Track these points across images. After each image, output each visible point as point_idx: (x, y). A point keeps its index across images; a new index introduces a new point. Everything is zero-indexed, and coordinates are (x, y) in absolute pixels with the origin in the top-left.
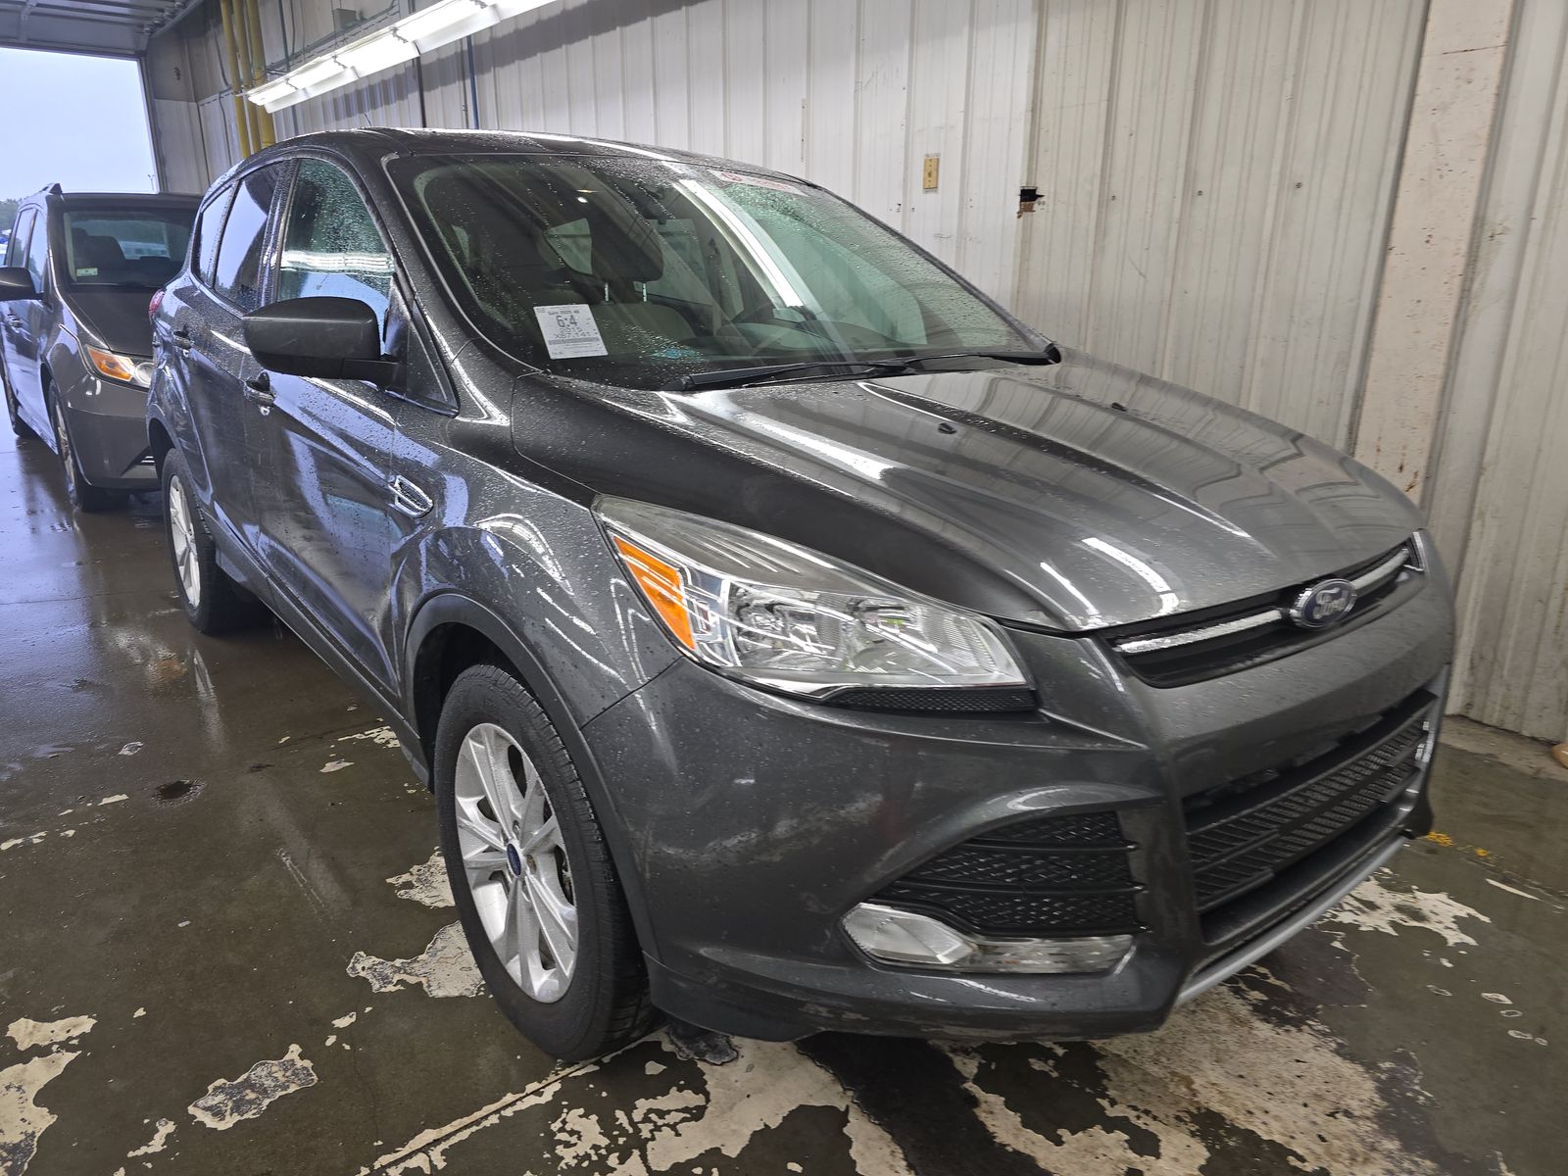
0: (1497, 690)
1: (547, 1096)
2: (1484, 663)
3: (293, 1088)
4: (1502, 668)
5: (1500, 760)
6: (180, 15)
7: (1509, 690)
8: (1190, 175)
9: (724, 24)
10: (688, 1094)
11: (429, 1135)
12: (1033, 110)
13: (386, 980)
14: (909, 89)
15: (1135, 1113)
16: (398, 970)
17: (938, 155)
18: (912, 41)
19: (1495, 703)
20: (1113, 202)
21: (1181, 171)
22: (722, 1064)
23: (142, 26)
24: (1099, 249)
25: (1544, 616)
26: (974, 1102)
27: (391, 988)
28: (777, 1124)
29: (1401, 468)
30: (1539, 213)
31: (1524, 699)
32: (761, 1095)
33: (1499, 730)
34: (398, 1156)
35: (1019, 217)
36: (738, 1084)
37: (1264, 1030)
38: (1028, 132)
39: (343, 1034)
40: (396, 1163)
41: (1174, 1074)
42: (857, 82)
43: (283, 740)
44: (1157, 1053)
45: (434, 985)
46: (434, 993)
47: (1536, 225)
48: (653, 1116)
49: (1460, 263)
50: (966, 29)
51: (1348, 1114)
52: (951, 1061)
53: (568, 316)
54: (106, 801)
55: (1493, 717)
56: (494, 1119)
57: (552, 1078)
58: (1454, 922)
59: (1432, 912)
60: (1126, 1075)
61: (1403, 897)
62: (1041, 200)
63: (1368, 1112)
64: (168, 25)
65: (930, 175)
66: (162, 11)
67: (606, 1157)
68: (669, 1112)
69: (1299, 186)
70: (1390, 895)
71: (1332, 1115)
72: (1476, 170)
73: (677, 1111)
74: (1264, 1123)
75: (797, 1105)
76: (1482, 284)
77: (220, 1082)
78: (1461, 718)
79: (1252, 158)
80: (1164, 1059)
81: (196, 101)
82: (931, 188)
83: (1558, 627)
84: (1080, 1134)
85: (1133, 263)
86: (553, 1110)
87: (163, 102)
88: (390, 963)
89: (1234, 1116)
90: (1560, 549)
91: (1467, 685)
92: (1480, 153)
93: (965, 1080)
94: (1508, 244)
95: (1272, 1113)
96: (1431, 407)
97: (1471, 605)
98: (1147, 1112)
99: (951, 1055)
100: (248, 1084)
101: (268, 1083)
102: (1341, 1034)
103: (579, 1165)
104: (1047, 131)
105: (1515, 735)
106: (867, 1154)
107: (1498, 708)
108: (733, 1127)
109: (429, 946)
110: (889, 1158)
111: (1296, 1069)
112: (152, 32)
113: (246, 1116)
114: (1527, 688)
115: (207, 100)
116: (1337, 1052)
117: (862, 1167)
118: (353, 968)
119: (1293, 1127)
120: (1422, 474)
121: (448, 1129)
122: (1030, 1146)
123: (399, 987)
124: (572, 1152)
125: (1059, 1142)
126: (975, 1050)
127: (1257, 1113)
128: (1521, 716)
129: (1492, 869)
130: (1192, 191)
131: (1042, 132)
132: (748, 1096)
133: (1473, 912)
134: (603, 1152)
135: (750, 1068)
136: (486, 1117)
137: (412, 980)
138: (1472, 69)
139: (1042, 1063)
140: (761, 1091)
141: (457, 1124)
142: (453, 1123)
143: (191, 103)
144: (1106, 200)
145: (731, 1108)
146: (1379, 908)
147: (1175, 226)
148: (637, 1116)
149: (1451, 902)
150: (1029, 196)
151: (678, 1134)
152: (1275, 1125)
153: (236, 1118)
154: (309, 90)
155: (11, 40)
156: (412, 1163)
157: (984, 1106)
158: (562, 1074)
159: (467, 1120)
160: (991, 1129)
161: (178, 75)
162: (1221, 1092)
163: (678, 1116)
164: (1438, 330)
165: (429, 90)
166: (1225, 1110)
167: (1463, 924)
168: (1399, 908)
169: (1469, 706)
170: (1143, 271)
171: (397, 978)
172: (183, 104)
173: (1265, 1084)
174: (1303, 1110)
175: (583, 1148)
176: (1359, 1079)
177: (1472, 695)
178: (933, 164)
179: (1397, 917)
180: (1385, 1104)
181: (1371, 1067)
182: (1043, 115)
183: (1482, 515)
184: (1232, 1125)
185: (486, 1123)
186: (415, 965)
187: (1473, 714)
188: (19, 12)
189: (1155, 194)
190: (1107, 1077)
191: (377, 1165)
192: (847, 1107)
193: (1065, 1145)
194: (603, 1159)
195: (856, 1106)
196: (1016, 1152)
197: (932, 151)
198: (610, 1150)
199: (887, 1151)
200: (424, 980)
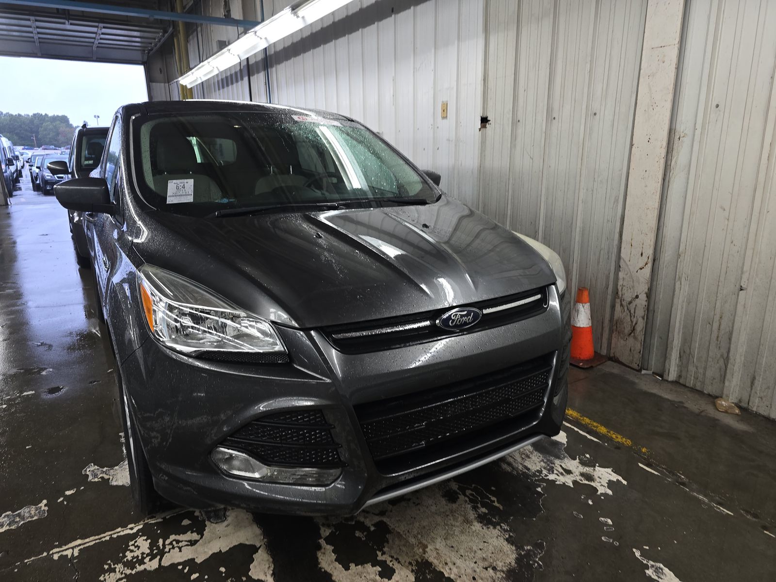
0: (692, 369)
1: (135, 530)
2: (685, 355)
3: (35, 518)
4: (693, 357)
5: (685, 405)
6: (158, 45)
7: (697, 369)
8: (549, 110)
9: (362, 43)
10: (195, 534)
11: (79, 542)
12: (484, 80)
13: (95, 476)
14: (435, 70)
15: (391, 559)
16: (103, 472)
17: (447, 101)
18: (435, 48)
19: (691, 376)
20: (519, 123)
21: (546, 108)
22: (216, 523)
23: (144, 51)
24: (513, 145)
25: (711, 330)
26: (319, 547)
27: (96, 480)
28: (225, 550)
29: (642, 254)
30: (699, 126)
31: (704, 374)
32: (225, 538)
33: (693, 390)
34: (61, 549)
35: (480, 131)
36: (218, 532)
37: (477, 526)
38: (482, 90)
39: (67, 498)
40: (58, 552)
41: (420, 543)
42: (414, 68)
43: (110, 371)
44: (418, 533)
45: (114, 480)
46: (112, 484)
47: (698, 132)
48: (174, 543)
49: (663, 152)
50: (456, 42)
51: (494, 569)
52: (319, 529)
53: (182, 185)
54: (25, 394)
55: (691, 383)
56: (108, 538)
57: (142, 522)
58: (607, 483)
59: (599, 477)
60: (397, 542)
61: (588, 469)
62: (490, 122)
63: (505, 569)
64: (154, 50)
65: (444, 111)
66: (151, 44)
67: (145, 558)
68: (182, 541)
69: (595, 114)
70: (582, 468)
71: (486, 569)
72: (668, 105)
73: (186, 541)
74: (450, 569)
75: (239, 543)
76: (676, 162)
77: (8, 513)
78: (676, 383)
79: (575, 101)
80: (419, 536)
81: (168, 83)
82: (445, 117)
83: (718, 337)
84: (360, 566)
85: (528, 153)
86: (133, 537)
87: (154, 84)
88: (101, 469)
89: (438, 564)
90: (717, 297)
91: (678, 366)
92: (670, 97)
93: (321, 538)
94: (686, 141)
95: (457, 565)
96: (653, 223)
97: (677, 325)
98: (397, 559)
99: (321, 526)
100: (19, 515)
101: (27, 515)
102: (514, 532)
103: (132, 560)
104: (491, 90)
105: (700, 393)
106: (257, 567)
107: (692, 378)
108: (206, 550)
109: (122, 463)
110: (266, 570)
111: (481, 545)
112: (149, 53)
113: (11, 528)
114: (705, 368)
115: (172, 82)
116: (507, 540)
117: (252, 572)
118: (86, 470)
119: (463, 572)
120: (651, 257)
121: (87, 540)
122: (333, 569)
123: (100, 480)
124: (132, 554)
125: (347, 568)
126: (333, 525)
127: (450, 564)
128: (703, 383)
129: (645, 459)
130: (551, 118)
131: (489, 90)
132: (220, 538)
133: (620, 478)
134: (145, 556)
135: (227, 526)
136: (105, 537)
137: (106, 477)
138: (664, 56)
139: (361, 533)
140: (227, 536)
141: (92, 538)
142: (90, 538)
143: (166, 84)
144: (515, 122)
145: (209, 542)
146: (572, 473)
147: (544, 135)
148: (168, 542)
149: (612, 473)
150: (484, 120)
151: (180, 551)
152: (455, 570)
153: (8, 528)
154: (202, 77)
155: (89, 59)
156: (65, 553)
157: (323, 550)
158: (146, 521)
159: (97, 537)
160: (320, 560)
161: (161, 72)
162: (438, 553)
163: (184, 543)
164: (655, 186)
165: (252, 76)
166: (435, 562)
167: (611, 484)
168: (582, 474)
169: (680, 376)
170: (532, 157)
171: (101, 475)
172: (163, 84)
173: (462, 552)
174: (473, 565)
175: (138, 553)
176: (509, 552)
177: (681, 371)
178: (445, 106)
179: (578, 478)
180: (516, 565)
181: (519, 547)
182: (489, 82)
183: (680, 279)
184: (434, 568)
185: (104, 539)
186: (112, 471)
187: (681, 381)
188: (92, 47)
189: (535, 119)
190: (388, 542)
191: (51, 552)
192: (261, 546)
193: (350, 571)
194: (143, 558)
195: (264, 546)
196: (326, 572)
197: (445, 100)
198: (148, 555)
199: (267, 566)
200: (111, 478)
